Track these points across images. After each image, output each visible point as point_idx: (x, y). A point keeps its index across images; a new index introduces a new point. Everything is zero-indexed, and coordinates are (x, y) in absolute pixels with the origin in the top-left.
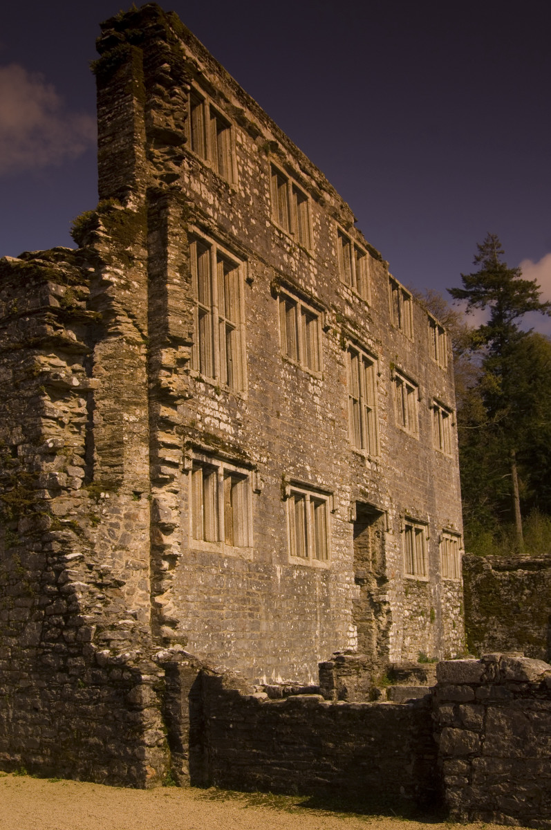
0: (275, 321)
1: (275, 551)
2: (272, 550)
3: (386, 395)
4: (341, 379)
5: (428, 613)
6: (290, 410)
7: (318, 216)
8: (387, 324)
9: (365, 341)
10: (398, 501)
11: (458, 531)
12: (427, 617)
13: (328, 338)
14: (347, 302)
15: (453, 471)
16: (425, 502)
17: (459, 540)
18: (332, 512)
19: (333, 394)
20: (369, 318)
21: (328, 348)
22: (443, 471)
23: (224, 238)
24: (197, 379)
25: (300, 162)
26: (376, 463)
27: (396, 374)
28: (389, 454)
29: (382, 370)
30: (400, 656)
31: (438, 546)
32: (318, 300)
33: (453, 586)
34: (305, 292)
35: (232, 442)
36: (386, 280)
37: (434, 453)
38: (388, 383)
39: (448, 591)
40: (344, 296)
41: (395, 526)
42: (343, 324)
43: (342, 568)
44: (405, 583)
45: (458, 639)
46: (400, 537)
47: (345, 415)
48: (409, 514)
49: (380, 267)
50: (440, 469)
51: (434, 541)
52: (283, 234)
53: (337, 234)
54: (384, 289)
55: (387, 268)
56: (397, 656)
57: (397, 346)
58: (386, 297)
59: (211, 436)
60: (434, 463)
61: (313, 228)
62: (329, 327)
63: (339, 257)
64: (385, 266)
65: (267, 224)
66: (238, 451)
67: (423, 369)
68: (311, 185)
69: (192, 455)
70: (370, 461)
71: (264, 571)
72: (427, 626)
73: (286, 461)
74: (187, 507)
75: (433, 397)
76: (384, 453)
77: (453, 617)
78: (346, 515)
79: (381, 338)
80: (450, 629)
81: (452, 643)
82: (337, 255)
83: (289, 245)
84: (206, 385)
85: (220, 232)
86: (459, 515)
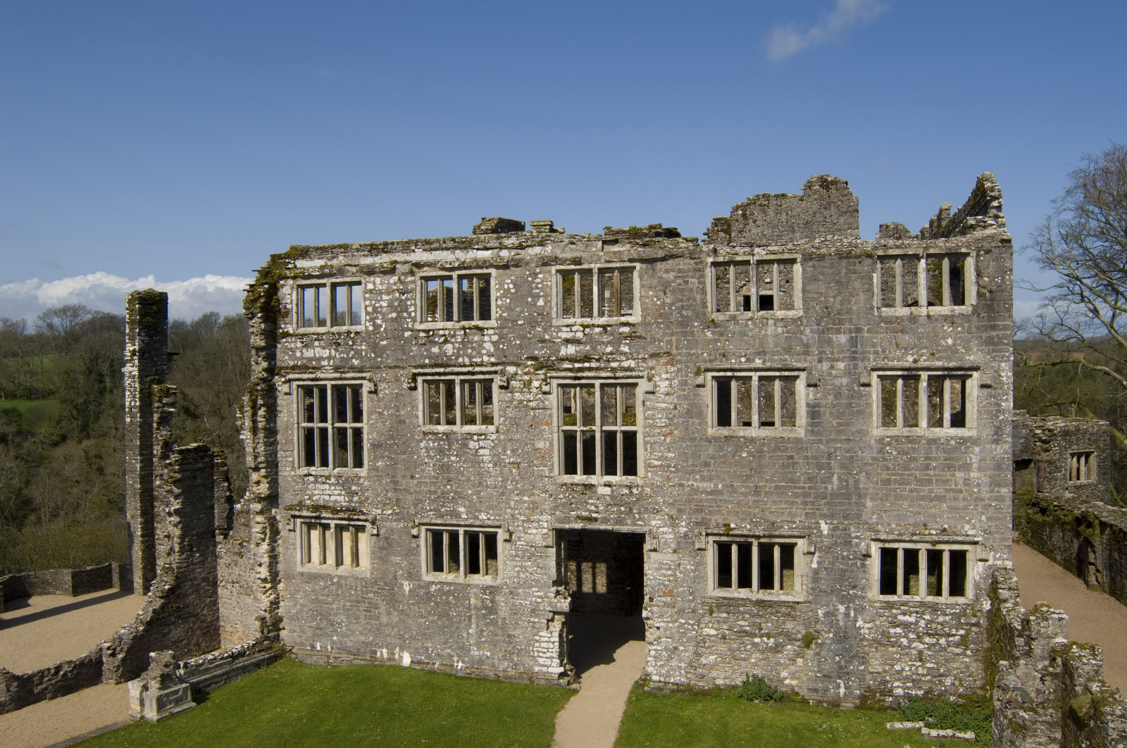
0: (413, 407)
1: (401, 572)
2: (396, 572)
3: (675, 408)
4: (537, 422)
5: (794, 636)
6: (434, 470)
7: (509, 281)
8: (696, 324)
9: (611, 368)
10: (699, 517)
11: (974, 536)
12: (789, 640)
13: (511, 392)
14: (567, 341)
15: (972, 453)
16: (813, 509)
17: (979, 548)
18: (506, 541)
19: (517, 441)
20: (631, 336)
21: (511, 402)
22: (917, 460)
23: (338, 375)
24: (306, 475)
25: (476, 247)
26: (627, 486)
27: (722, 374)
28: (677, 471)
29: (667, 382)
30: (683, 672)
31: (861, 559)
32: (493, 364)
33: (934, 608)
34: (468, 366)
35: (344, 507)
36: (699, 271)
37: (873, 442)
38: (686, 393)
39: (904, 614)
40: (560, 338)
41: (684, 544)
42: (551, 368)
43: (527, 584)
44: (710, 601)
45: (941, 675)
46: (698, 555)
47: (545, 453)
48: (739, 528)
49: (679, 264)
50: (901, 459)
51: (845, 553)
52: (433, 331)
53: (554, 279)
54: (690, 285)
55: (703, 256)
56: (673, 670)
57: (728, 340)
58: (697, 293)
59: (321, 506)
60: (868, 455)
61: (497, 297)
62: (508, 383)
63: (555, 301)
64: (697, 256)
65: (407, 334)
66: (353, 510)
67: (843, 339)
68: (499, 256)
69: (299, 521)
70: (609, 486)
71: (385, 585)
72: (787, 650)
73: (422, 509)
74: (295, 549)
75: (873, 370)
76: (656, 472)
77: (921, 646)
78: (539, 541)
79: (671, 347)
80: (899, 660)
81: (907, 679)
82: (550, 301)
83: (444, 335)
84: (316, 476)
85: (336, 372)
86: (991, 512)
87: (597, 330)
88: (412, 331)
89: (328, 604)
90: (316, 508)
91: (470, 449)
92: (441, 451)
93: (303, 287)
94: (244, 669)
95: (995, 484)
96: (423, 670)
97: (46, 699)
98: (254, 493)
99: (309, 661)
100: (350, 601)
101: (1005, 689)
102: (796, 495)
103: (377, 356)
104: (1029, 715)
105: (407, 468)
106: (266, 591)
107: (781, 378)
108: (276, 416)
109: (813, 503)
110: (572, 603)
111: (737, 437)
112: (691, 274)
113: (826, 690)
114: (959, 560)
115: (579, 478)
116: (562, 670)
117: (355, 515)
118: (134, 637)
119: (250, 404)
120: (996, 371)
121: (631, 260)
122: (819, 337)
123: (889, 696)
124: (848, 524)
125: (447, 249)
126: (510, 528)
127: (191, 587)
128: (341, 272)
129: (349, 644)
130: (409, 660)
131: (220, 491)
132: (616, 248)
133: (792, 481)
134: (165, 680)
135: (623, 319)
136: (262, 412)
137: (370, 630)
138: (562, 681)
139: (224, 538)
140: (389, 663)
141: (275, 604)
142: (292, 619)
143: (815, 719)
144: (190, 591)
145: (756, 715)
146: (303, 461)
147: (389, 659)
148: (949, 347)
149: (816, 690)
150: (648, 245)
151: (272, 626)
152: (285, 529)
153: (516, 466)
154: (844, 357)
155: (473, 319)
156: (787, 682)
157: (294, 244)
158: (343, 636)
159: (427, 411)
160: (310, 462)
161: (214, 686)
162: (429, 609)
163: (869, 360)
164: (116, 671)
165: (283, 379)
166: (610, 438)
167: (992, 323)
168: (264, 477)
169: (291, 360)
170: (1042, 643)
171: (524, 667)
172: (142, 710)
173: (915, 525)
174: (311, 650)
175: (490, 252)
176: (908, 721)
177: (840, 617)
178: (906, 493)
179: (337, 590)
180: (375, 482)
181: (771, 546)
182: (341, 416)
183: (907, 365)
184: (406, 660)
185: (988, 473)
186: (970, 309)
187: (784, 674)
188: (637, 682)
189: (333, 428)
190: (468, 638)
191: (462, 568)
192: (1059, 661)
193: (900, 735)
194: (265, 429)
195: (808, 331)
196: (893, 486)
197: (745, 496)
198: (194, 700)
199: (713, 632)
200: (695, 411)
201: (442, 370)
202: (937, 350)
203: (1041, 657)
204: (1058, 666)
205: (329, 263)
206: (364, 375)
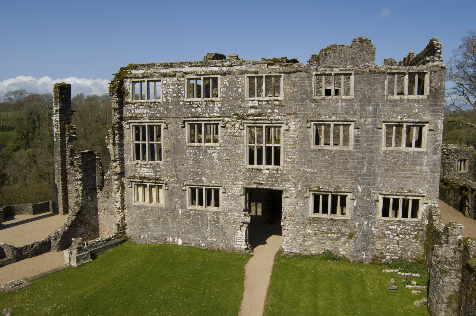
0: (183, 135)
1: (178, 205)
2: (176, 205)
3: (298, 137)
4: (238, 142)
5: (345, 234)
6: (192, 162)
7: (226, 81)
8: (307, 101)
9: (270, 119)
10: (306, 184)
11: (423, 193)
12: (343, 235)
13: (226, 129)
14: (251, 107)
15: (424, 158)
16: (355, 181)
17: (424, 198)
18: (223, 192)
19: (229, 150)
20: (279, 106)
21: (226, 133)
22: (400, 161)
23: (150, 121)
24: (136, 164)
25: (212, 65)
26: (276, 170)
27: (318, 123)
28: (298, 163)
29: (294, 126)
30: (298, 248)
31: (374, 202)
32: (219, 117)
33: (404, 223)
34: (208, 117)
35: (153, 177)
36: (309, 78)
37: (382, 153)
38: (302, 131)
39: (392, 225)
40: (248, 106)
41: (300, 195)
42: (244, 119)
43: (232, 211)
44: (310, 219)
45: (406, 251)
46: (305, 200)
47: (241, 155)
48: (323, 188)
49: (301, 75)
50: (394, 160)
51: (368, 200)
52: (193, 102)
53: (246, 80)
54: (305, 84)
55: (311, 71)
56: (293, 247)
57: (321, 108)
58: (308, 87)
59: (143, 177)
60: (379, 159)
61: (221, 88)
62: (225, 125)
63: (246, 90)
64: (309, 71)
65: (181, 103)
66: (157, 179)
67: (371, 108)
68: (222, 70)
69: (133, 183)
70: (268, 170)
71: (171, 211)
72: (342, 240)
73: (187, 178)
74: (132, 195)
75: (383, 122)
76: (289, 164)
77: (398, 239)
78: (238, 193)
79: (296, 110)
80: (389, 244)
81: (392, 252)
82: (244, 90)
83: (197, 104)
84: (141, 164)
85: (149, 119)
86: (430, 183)
87: (264, 103)
88: (183, 102)
89: (146, 218)
90: (141, 178)
91: (208, 153)
92: (195, 154)
93: (135, 82)
94: (111, 246)
95: (433, 172)
96: (187, 246)
97: (28, 257)
98: (114, 172)
99: (138, 242)
100: (156, 217)
101: (437, 256)
102: (348, 175)
103: (167, 113)
104: (448, 267)
105: (180, 161)
106: (120, 213)
107: (343, 125)
108: (123, 138)
109: (355, 178)
110: (251, 219)
111: (324, 150)
112: (306, 79)
113: (358, 256)
114: (416, 203)
115: (255, 166)
116: (246, 247)
117: (158, 181)
118: (64, 232)
119: (112, 133)
120: (436, 124)
121: (280, 73)
122: (360, 107)
123: (384, 259)
124: (370, 187)
125: (199, 66)
126: (225, 187)
127: (87, 211)
128: (152, 75)
129: (155, 235)
130: (181, 242)
131: (98, 171)
132: (273, 67)
133: (347, 169)
134: (80, 250)
135: (276, 98)
136: (117, 136)
137: (164, 230)
138: (246, 251)
139: (101, 191)
140: (172, 243)
141: (123, 218)
142: (130, 225)
143: (353, 268)
144: (87, 213)
145: (329, 266)
146: (135, 158)
147: (173, 242)
148: (416, 113)
149: (353, 256)
150: (287, 66)
151: (122, 228)
152: (127, 187)
153: (228, 161)
154: (371, 116)
155: (209, 97)
156: (341, 253)
157: (131, 63)
158: (153, 232)
159: (189, 137)
160: (138, 158)
161: (99, 252)
162: (190, 221)
163: (382, 118)
164: (57, 246)
165: (126, 122)
166: (269, 149)
167: (435, 103)
168: (118, 164)
169: (130, 114)
170: (453, 238)
171: (230, 246)
172: (70, 263)
173: (398, 188)
174: (139, 238)
175: (218, 68)
176: (392, 269)
177: (365, 226)
178: (395, 175)
179: (150, 213)
180: (166, 167)
181: (337, 196)
182: (152, 139)
183: (398, 120)
184: (180, 242)
185: (430, 167)
186: (426, 97)
187: (340, 249)
188: (278, 252)
189: (148, 144)
190: (206, 233)
191: (204, 204)
192: (462, 245)
193: (389, 275)
194: (119, 144)
195: (356, 105)
196: (389, 172)
197: (326, 175)
198: (91, 258)
199: (311, 232)
200: (306, 138)
201: (196, 119)
202: (411, 114)
203: (452, 243)
204: (462, 247)
205: (146, 72)
206: (162, 121)
